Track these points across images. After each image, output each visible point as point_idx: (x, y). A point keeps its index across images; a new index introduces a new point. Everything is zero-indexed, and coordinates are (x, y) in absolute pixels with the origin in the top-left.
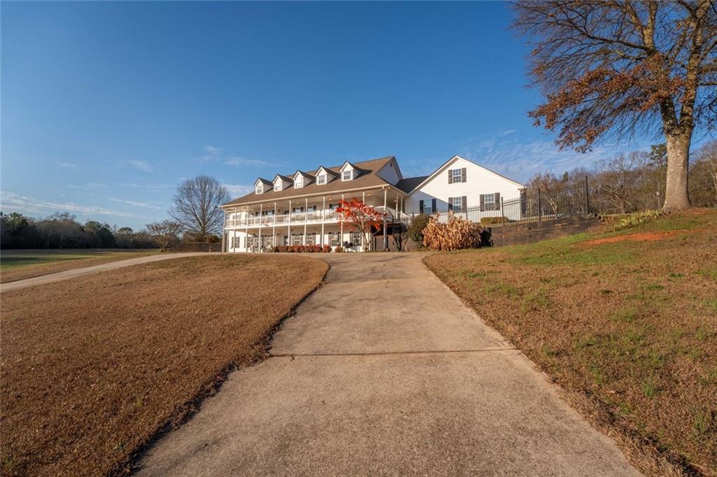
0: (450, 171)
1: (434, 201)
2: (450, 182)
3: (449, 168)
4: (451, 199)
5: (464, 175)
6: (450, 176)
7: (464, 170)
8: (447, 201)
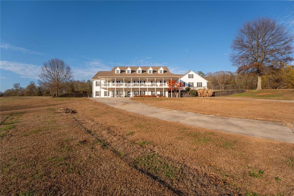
0: (189, 75)
1: (184, 83)
2: (189, 78)
3: (189, 74)
4: (189, 83)
5: (193, 76)
6: (189, 76)
7: (193, 75)
8: (188, 83)
